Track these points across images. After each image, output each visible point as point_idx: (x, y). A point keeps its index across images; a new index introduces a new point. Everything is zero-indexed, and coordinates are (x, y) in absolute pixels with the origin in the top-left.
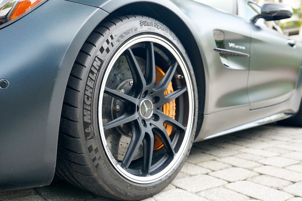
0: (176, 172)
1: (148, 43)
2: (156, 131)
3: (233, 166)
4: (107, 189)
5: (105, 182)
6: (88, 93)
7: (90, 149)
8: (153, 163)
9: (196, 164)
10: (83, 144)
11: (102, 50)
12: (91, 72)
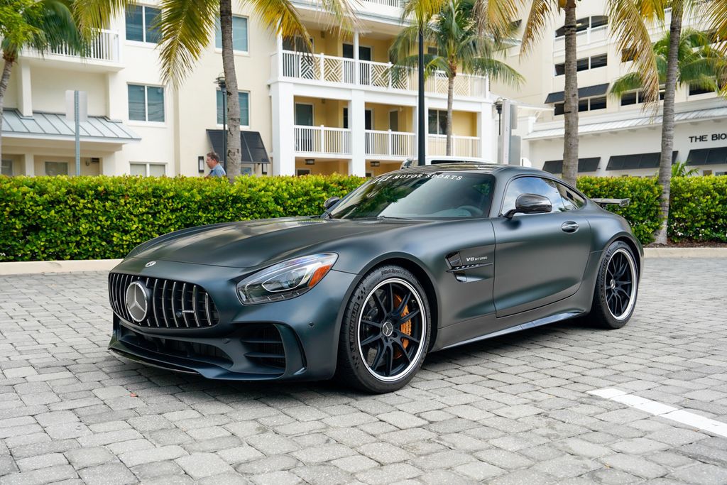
0: (411, 375)
1: (388, 284)
2: (395, 344)
3: (471, 374)
4: (363, 383)
5: (362, 378)
6: (352, 325)
7: (354, 358)
8: (393, 369)
9: (437, 372)
10: (350, 355)
11: (359, 298)
12: (354, 312)
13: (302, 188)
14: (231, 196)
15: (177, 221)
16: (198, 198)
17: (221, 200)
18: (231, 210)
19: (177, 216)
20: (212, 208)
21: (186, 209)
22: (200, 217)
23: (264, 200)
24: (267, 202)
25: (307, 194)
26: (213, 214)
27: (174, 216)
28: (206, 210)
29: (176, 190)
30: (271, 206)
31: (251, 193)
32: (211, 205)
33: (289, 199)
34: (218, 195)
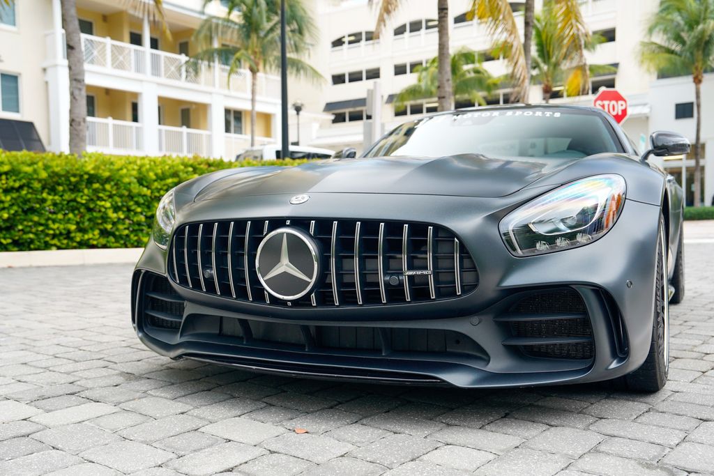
13: (170, 168)
14: (87, 173)
15: (12, 205)
16: (44, 175)
17: (73, 179)
18: (86, 191)
19: (12, 198)
20: (61, 188)
21: (26, 188)
22: (44, 201)
23: (126, 180)
24: (130, 184)
25: (175, 175)
26: (62, 196)
27: (8, 198)
28: (53, 190)
29: (11, 163)
30: (135, 188)
31: (110, 170)
32: (59, 184)
33: (155, 181)
34: (68, 172)
